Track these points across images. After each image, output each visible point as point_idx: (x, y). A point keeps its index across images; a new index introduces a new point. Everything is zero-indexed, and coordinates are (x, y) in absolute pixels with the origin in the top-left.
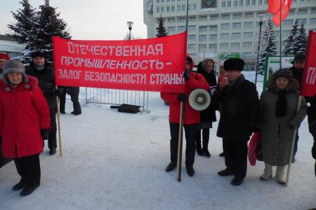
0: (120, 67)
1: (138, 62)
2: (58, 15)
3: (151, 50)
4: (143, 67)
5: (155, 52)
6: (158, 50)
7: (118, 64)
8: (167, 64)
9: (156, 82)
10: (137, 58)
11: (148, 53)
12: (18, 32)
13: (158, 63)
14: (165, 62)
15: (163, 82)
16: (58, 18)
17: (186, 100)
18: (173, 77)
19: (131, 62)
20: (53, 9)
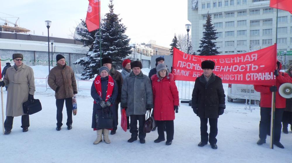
0: (223, 70)
1: (238, 66)
2: (120, 21)
3: (248, 58)
4: (241, 69)
5: (251, 59)
6: (253, 58)
7: (221, 69)
8: (261, 66)
9: (251, 79)
10: (237, 64)
11: (246, 60)
12: (85, 36)
13: (253, 66)
14: (259, 66)
15: (257, 79)
16: (120, 23)
17: (276, 90)
18: (265, 75)
19: (232, 66)
20: (116, 16)
